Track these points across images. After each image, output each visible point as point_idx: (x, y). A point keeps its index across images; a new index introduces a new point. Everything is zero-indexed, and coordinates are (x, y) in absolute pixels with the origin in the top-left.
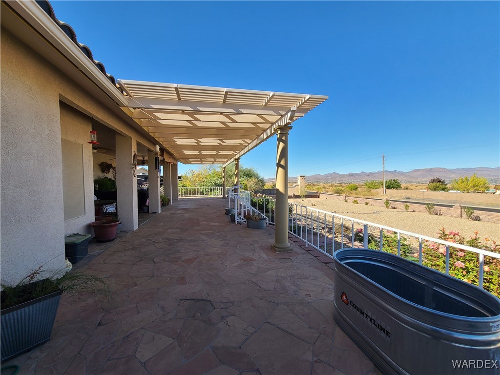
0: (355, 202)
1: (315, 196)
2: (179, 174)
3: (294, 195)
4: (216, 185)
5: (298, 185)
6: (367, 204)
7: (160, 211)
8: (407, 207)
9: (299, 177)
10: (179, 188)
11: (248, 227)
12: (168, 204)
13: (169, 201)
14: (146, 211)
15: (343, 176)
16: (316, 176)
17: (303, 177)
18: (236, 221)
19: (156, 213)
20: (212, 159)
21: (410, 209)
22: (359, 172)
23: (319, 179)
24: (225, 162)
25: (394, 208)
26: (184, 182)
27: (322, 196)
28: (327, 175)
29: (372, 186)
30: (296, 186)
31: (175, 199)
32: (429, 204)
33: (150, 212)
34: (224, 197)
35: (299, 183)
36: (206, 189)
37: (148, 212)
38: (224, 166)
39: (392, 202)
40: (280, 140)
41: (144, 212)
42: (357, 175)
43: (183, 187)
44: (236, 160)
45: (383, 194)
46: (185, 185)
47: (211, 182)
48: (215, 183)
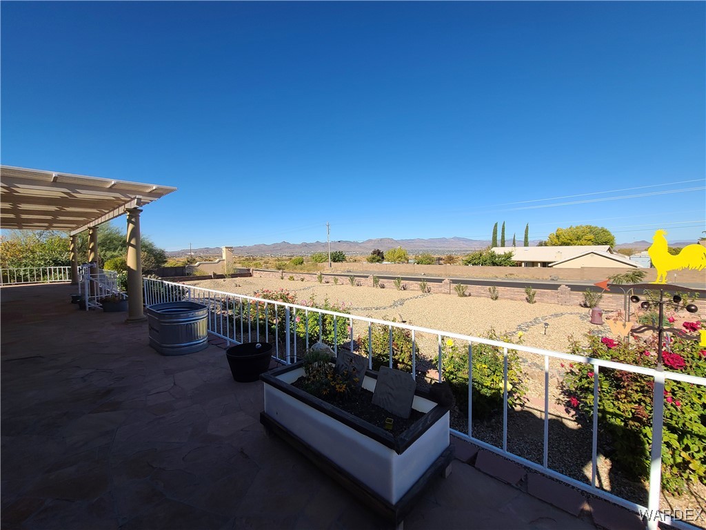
0: (292, 278)
1: (246, 274)
3: (215, 274)
4: (57, 263)
5: (224, 260)
6: (302, 280)
8: (336, 281)
9: (224, 249)
11: (105, 311)
15: (295, 246)
16: (259, 245)
17: (229, 249)
18: (88, 307)
20: (46, 225)
21: (339, 282)
22: (314, 241)
23: (264, 251)
24: (74, 229)
25: (328, 282)
27: (256, 274)
28: (275, 246)
29: (319, 259)
30: (220, 261)
32: (351, 276)
34: (75, 283)
35: (224, 257)
38: (73, 233)
39: (326, 277)
40: (129, 221)
42: (311, 245)
44: (90, 228)
45: (328, 267)
47: (46, 259)
48: (54, 261)
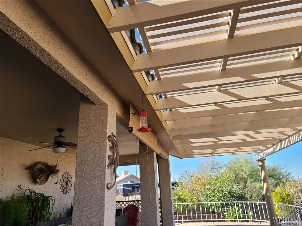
47: (223, 192)
48: (229, 193)
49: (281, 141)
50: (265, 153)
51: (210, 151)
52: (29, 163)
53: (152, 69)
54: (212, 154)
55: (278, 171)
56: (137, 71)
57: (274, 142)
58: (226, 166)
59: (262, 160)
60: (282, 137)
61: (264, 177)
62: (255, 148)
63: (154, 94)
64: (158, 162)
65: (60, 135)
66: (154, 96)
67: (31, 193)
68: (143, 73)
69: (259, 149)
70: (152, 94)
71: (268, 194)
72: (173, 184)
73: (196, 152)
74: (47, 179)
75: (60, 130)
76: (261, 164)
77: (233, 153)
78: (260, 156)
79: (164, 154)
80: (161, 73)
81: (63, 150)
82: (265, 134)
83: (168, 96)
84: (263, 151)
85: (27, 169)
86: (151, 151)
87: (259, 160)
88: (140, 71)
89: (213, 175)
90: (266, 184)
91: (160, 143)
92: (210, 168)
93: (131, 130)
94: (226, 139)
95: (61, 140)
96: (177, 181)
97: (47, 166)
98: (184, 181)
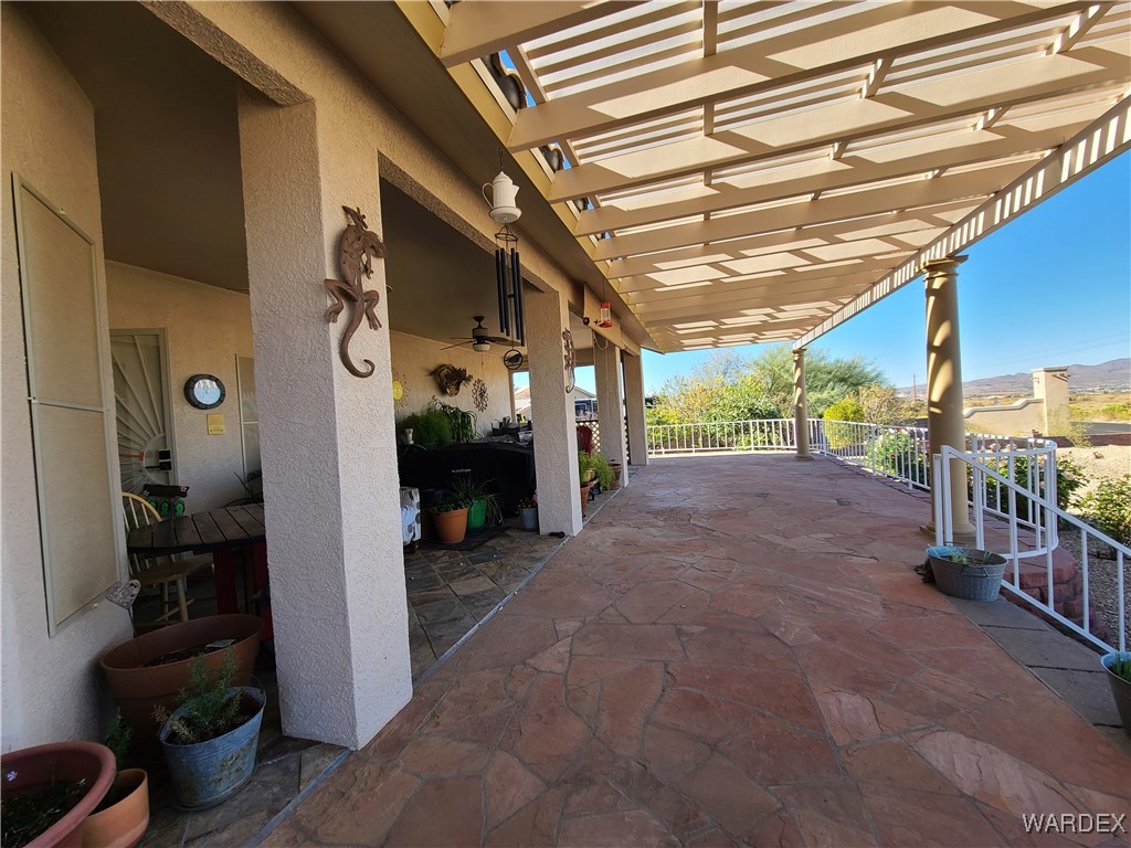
2: (647, 393)
4: (754, 413)
5: (1039, 402)
7: (577, 526)
9: (1039, 374)
10: (649, 427)
12: (614, 486)
13: (618, 475)
14: (530, 524)
19: (561, 535)
26: (660, 410)
30: (1027, 404)
31: (636, 464)
33: (544, 530)
34: (803, 456)
35: (1039, 395)
36: (722, 427)
37: (537, 529)
41: (524, 529)
43: (658, 423)
46: (663, 420)
47: (739, 408)
48: (750, 410)
49: (824, 319)
50: (805, 340)
51: (711, 339)
52: (432, 367)
53: (553, 140)
54: (715, 344)
55: (858, 370)
56: (519, 149)
57: (815, 321)
58: (756, 363)
59: (800, 352)
60: (821, 314)
61: (799, 378)
62: (789, 332)
63: (569, 199)
64: (622, 360)
65: (480, 327)
66: (570, 203)
67: (444, 407)
68: (536, 152)
69: (797, 334)
70: (564, 200)
71: (801, 405)
72: (647, 400)
73: (686, 342)
74: (458, 389)
75: (479, 319)
76: (796, 358)
77: (753, 342)
78: (797, 345)
79: (632, 348)
80: (578, 153)
81: (486, 347)
82: (792, 312)
83: (603, 204)
84: (803, 335)
85: (431, 374)
86: (612, 346)
87: (795, 352)
88: (528, 147)
89: (728, 381)
90: (799, 389)
91: (626, 331)
92: (722, 368)
93: (586, 321)
94: (730, 322)
95: (482, 333)
96: (658, 394)
97: (454, 370)
98: (672, 393)
